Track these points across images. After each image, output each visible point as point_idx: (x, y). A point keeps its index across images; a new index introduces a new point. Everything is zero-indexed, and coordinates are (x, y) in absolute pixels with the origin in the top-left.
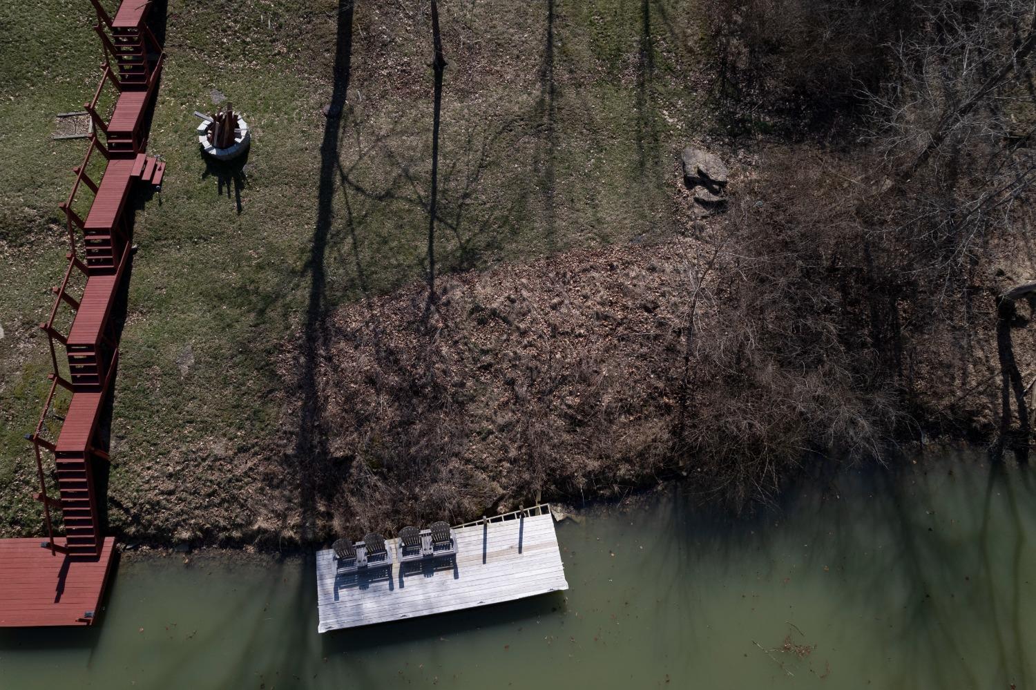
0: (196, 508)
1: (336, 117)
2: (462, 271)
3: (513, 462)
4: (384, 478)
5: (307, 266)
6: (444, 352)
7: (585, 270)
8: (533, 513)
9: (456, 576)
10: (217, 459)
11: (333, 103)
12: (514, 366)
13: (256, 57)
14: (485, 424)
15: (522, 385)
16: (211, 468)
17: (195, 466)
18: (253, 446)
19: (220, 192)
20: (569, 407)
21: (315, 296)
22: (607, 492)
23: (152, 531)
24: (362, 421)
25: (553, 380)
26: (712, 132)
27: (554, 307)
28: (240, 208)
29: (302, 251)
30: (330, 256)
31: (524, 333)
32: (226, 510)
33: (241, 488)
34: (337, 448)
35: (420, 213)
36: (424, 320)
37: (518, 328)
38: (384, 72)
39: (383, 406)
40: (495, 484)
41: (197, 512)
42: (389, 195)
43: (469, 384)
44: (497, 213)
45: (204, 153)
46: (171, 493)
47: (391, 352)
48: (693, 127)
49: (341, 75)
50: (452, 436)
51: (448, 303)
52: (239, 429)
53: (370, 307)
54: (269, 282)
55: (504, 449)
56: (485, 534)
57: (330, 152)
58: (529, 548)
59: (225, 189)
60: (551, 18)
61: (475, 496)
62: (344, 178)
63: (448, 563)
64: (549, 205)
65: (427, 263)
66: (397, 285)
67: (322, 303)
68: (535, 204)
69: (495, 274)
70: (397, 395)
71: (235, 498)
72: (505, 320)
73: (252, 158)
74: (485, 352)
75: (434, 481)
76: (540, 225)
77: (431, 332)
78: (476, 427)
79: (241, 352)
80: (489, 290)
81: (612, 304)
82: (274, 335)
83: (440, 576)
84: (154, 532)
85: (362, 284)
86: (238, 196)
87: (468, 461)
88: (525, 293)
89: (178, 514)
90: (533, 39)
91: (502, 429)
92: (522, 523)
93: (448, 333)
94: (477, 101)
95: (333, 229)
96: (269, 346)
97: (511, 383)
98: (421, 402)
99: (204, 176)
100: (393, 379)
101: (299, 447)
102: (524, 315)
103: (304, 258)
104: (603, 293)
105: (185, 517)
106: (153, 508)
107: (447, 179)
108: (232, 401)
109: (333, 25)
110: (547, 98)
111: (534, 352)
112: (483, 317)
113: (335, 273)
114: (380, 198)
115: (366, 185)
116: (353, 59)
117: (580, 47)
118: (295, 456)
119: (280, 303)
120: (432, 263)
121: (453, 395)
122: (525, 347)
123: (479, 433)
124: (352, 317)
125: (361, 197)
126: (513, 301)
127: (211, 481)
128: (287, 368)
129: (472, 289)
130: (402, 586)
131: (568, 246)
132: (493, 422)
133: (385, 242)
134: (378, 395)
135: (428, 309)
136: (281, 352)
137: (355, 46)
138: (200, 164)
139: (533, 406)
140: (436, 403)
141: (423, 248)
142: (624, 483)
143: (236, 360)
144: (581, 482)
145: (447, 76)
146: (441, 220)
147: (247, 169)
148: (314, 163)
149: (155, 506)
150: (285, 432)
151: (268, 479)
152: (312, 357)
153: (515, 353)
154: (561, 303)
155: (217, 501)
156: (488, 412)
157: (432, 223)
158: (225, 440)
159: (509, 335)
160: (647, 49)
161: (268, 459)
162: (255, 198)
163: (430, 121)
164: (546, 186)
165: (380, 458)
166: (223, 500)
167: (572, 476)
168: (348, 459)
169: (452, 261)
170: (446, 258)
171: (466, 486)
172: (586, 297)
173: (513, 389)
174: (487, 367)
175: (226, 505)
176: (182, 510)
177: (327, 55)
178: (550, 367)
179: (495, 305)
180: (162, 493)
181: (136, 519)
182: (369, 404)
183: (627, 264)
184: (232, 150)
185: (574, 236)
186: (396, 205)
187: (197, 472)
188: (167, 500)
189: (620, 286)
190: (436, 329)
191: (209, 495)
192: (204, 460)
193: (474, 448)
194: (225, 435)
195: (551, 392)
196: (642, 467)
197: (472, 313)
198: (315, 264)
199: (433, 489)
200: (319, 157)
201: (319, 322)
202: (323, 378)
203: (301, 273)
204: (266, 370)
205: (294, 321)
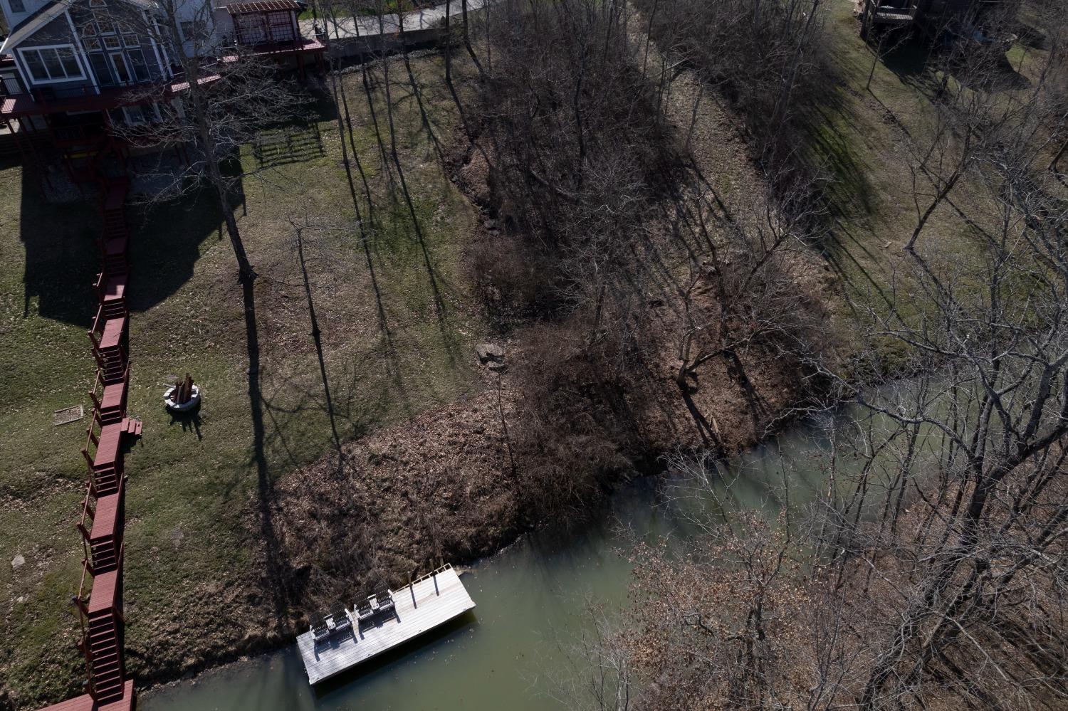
0: (198, 637)
1: (254, 374)
2: (358, 438)
3: (419, 542)
4: (334, 575)
5: (253, 460)
6: (357, 487)
7: (435, 420)
8: (440, 571)
9: (399, 621)
10: (211, 595)
11: (251, 367)
12: (405, 484)
14: (395, 524)
15: (413, 494)
16: (206, 603)
17: (194, 606)
18: (237, 580)
19: (185, 430)
20: (446, 499)
21: (262, 476)
22: (486, 548)
23: (163, 667)
24: (311, 543)
25: (432, 486)
26: (489, 334)
27: (421, 444)
28: (200, 437)
29: (248, 452)
30: (268, 452)
31: (406, 463)
32: (222, 632)
33: (231, 612)
34: (297, 563)
35: (323, 414)
36: (340, 471)
37: (402, 461)
38: (282, 344)
39: (322, 529)
40: (411, 561)
41: (198, 641)
42: (300, 408)
43: (378, 502)
44: (372, 403)
45: (171, 409)
46: (177, 631)
47: (321, 495)
48: (478, 334)
49: (253, 351)
50: (375, 536)
51: (353, 458)
52: (224, 571)
53: (301, 472)
54: (228, 475)
55: (411, 536)
56: (412, 591)
57: (255, 394)
58: (443, 591)
59: (188, 428)
60: (378, 296)
61: (399, 572)
62: (268, 406)
63: (390, 614)
64: (402, 391)
65: (334, 439)
66: (316, 457)
67: (268, 478)
68: (394, 393)
69: (380, 434)
70: (332, 520)
71: (228, 621)
72: (393, 459)
73: (204, 406)
74: (384, 480)
75: (369, 568)
76: (401, 404)
77: (346, 477)
78: (390, 527)
79: (218, 521)
80: (378, 445)
81: (456, 435)
82: (239, 505)
83: (387, 625)
84: (164, 668)
85: (293, 461)
86: (198, 432)
87: (389, 550)
88: (401, 441)
89: (184, 646)
90: (370, 308)
91: (406, 523)
92: (435, 578)
93: (357, 475)
94: (344, 347)
95: (266, 435)
96: (237, 513)
97: (405, 494)
98: (349, 521)
99: (172, 424)
100: (327, 511)
101: (270, 571)
102: (404, 453)
103: (250, 455)
104: (450, 430)
105: (190, 647)
106: (163, 647)
107: (336, 392)
108: (216, 554)
109: (243, 324)
110: (387, 336)
111: (416, 472)
112: (377, 460)
113: (272, 458)
114: (294, 412)
115: (284, 406)
116: (259, 341)
117: (401, 307)
118: (268, 578)
119: (239, 486)
120: (337, 439)
121: (370, 510)
122: (409, 471)
123: (392, 531)
124: (290, 482)
125: (281, 414)
126: (395, 447)
127: (208, 613)
128: (251, 524)
129: (367, 447)
130: (362, 638)
131: (420, 411)
132: (400, 521)
133: (303, 434)
134: (319, 523)
135: (341, 464)
136: (247, 514)
137: (259, 333)
139: (424, 504)
140: (359, 519)
141: (330, 432)
142: (494, 539)
143: (214, 527)
144: (467, 545)
145: (322, 338)
146: (337, 415)
147: (201, 413)
148: (246, 401)
149: (164, 645)
150: (259, 564)
151: (251, 599)
152: (268, 513)
153: (404, 476)
154: (425, 441)
155: (214, 627)
156: (395, 516)
157: (332, 418)
158: (214, 582)
159: (397, 467)
160: (439, 301)
161: (249, 586)
162: (209, 429)
163: (317, 364)
164: (398, 382)
165: (329, 563)
166: (219, 625)
167: (459, 543)
168: (306, 570)
169: (349, 435)
170: (346, 434)
171: (391, 566)
172: (439, 434)
173: (408, 498)
174: (387, 490)
175: (221, 628)
176: (187, 642)
177: (242, 341)
178: (428, 479)
179: (383, 452)
180: (170, 633)
181: (149, 661)
182: (314, 530)
183: (459, 412)
184: (189, 403)
185: (422, 404)
186: (305, 414)
187: (196, 610)
188: (174, 638)
189: (459, 425)
190: (349, 474)
191: (207, 624)
192: (200, 599)
193: (389, 541)
194: (214, 578)
195: (432, 493)
196: (503, 526)
197: (370, 459)
198: (258, 456)
199: (370, 574)
200: (249, 398)
201: (268, 491)
202: (279, 523)
203: (250, 465)
204: (238, 529)
205: (251, 494)
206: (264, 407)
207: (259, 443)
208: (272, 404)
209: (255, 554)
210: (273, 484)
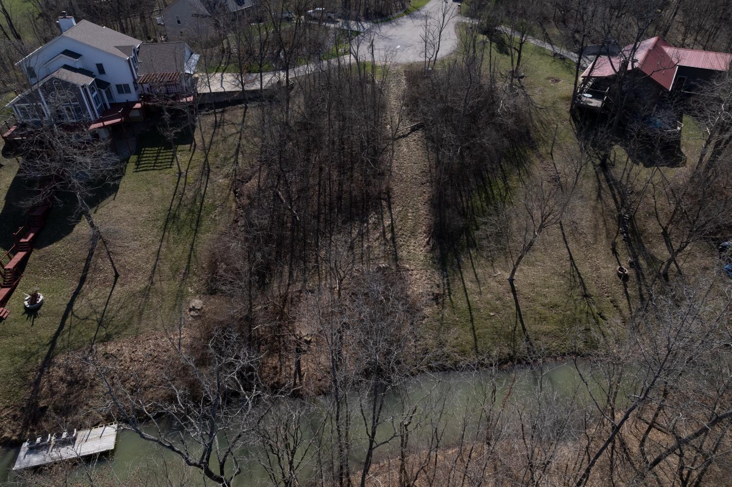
1: (76, 294)
2: (105, 341)
4: (58, 414)
5: (50, 342)
8: (110, 425)
9: (73, 447)
11: (77, 289)
12: (115, 372)
13: (54, 275)
14: (100, 393)
15: (116, 379)
19: (27, 319)
20: (131, 385)
21: (49, 352)
24: (53, 393)
25: (127, 376)
26: (203, 293)
27: (133, 352)
30: (59, 339)
31: (120, 361)
33: (2, 422)
34: (42, 403)
35: (96, 324)
36: (86, 358)
37: (119, 359)
38: (98, 279)
39: (63, 388)
40: (99, 415)
42: (87, 318)
43: (97, 379)
44: (122, 323)
45: (25, 307)
47: (71, 369)
48: (197, 292)
49: (82, 280)
50: (87, 397)
51: (96, 352)
52: (8, 399)
53: (68, 354)
54: (35, 348)
55: (105, 402)
56: (90, 433)
57: (70, 305)
58: (103, 437)
59: (29, 318)
60: (157, 260)
61: (90, 420)
62: (73, 314)
63: (72, 443)
64: (140, 319)
65: (93, 339)
66: (80, 348)
67: (52, 354)
68: (136, 319)
69: (116, 342)
70: (69, 384)
72: (115, 357)
73: (42, 308)
75: (76, 414)
76: (135, 326)
78: (97, 394)
79: (17, 372)
80: (112, 347)
81: (154, 351)
82: (32, 366)
83: (67, 447)
85: (68, 347)
86: (33, 321)
87: (91, 407)
88: (124, 348)
90: (150, 267)
91: (106, 394)
92: (105, 428)
93: (94, 362)
94: (127, 287)
95: (63, 330)
96: (28, 370)
98: (78, 386)
99: (23, 314)
100: (70, 378)
101: (28, 405)
102: (122, 355)
103: (50, 339)
104: (152, 347)
107: (108, 312)
109: (84, 264)
110: (149, 285)
111: (123, 367)
112: (107, 356)
113: (59, 344)
114: (83, 319)
115: (80, 315)
116: (88, 275)
117: (166, 268)
119: (37, 355)
120: (95, 339)
121: (90, 383)
122: (120, 366)
123: (97, 397)
124: (61, 359)
125: (77, 319)
126: (119, 350)
128: (32, 377)
129: (106, 347)
130: (51, 452)
133: (81, 333)
134: (63, 384)
135: (89, 354)
136: (33, 371)
137: (90, 271)
138: (23, 311)
140: (83, 386)
141: (93, 335)
143: (15, 375)
145: (119, 279)
146: (102, 326)
147: (39, 312)
148: (64, 309)
151: (14, 417)
152: (42, 373)
153: (116, 368)
154: (136, 351)
157: (99, 327)
159: (115, 362)
162: (39, 321)
163: (109, 294)
165: (58, 407)
168: (46, 408)
169: (102, 338)
170: (100, 338)
172: (145, 348)
177: (79, 274)
178: (127, 372)
179: (113, 352)
182: (59, 387)
183: (162, 337)
184: (35, 305)
189: (158, 345)
193: (94, 402)
194: (2, 402)
195: (126, 381)
197: (104, 355)
198: (53, 342)
199: (75, 417)
200: (66, 307)
201: (48, 360)
202: (44, 380)
203: (47, 345)
204: (24, 378)
205: (40, 360)
206: (70, 314)
207: (57, 334)
208: (75, 313)
209: (25, 394)
210: (53, 357)
